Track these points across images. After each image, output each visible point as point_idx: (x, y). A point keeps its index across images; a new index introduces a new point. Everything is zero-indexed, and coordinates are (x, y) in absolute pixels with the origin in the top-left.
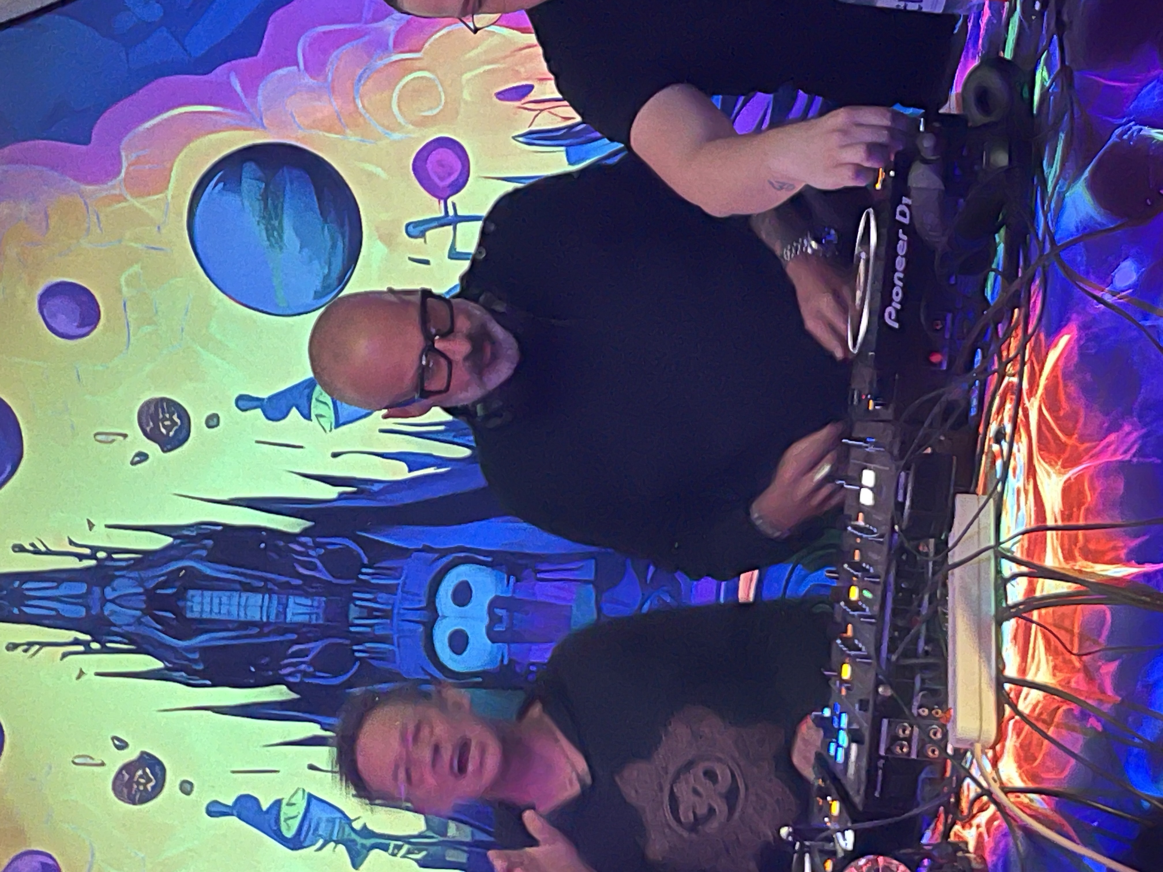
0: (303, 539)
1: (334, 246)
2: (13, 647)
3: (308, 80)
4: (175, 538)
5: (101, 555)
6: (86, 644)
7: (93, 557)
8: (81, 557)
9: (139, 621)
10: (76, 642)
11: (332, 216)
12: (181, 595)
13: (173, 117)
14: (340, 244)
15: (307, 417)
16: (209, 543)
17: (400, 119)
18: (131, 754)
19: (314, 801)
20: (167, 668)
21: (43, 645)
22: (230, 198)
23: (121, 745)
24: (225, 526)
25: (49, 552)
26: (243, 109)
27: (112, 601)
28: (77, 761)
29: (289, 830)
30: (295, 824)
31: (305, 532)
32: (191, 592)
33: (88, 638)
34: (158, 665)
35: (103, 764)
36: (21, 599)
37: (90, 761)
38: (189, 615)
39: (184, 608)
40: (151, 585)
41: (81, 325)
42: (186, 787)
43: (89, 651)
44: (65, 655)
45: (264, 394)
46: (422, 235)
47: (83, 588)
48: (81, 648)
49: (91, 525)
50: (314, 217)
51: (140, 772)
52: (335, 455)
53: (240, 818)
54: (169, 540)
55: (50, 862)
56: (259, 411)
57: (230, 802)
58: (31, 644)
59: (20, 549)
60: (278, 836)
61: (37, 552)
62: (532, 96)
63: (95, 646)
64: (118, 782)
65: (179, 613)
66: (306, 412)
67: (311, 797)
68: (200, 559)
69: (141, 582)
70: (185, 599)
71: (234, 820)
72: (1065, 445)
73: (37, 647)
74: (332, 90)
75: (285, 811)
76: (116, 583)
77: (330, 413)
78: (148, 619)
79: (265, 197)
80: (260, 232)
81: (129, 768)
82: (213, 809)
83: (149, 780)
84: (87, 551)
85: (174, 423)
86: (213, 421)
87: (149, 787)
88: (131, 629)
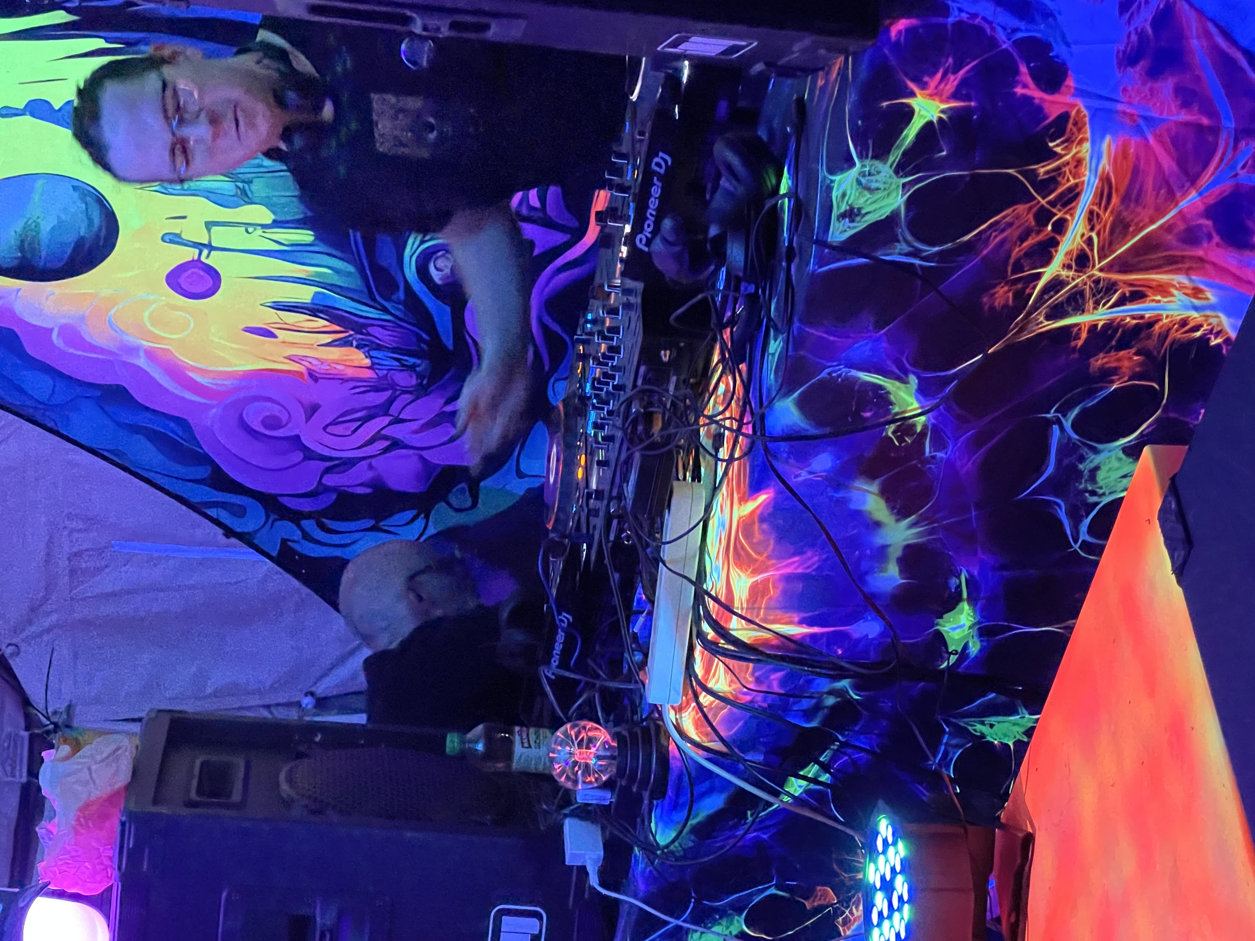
53: (33, 115)
57: (21, 106)
71: (28, 118)
72: (756, 560)
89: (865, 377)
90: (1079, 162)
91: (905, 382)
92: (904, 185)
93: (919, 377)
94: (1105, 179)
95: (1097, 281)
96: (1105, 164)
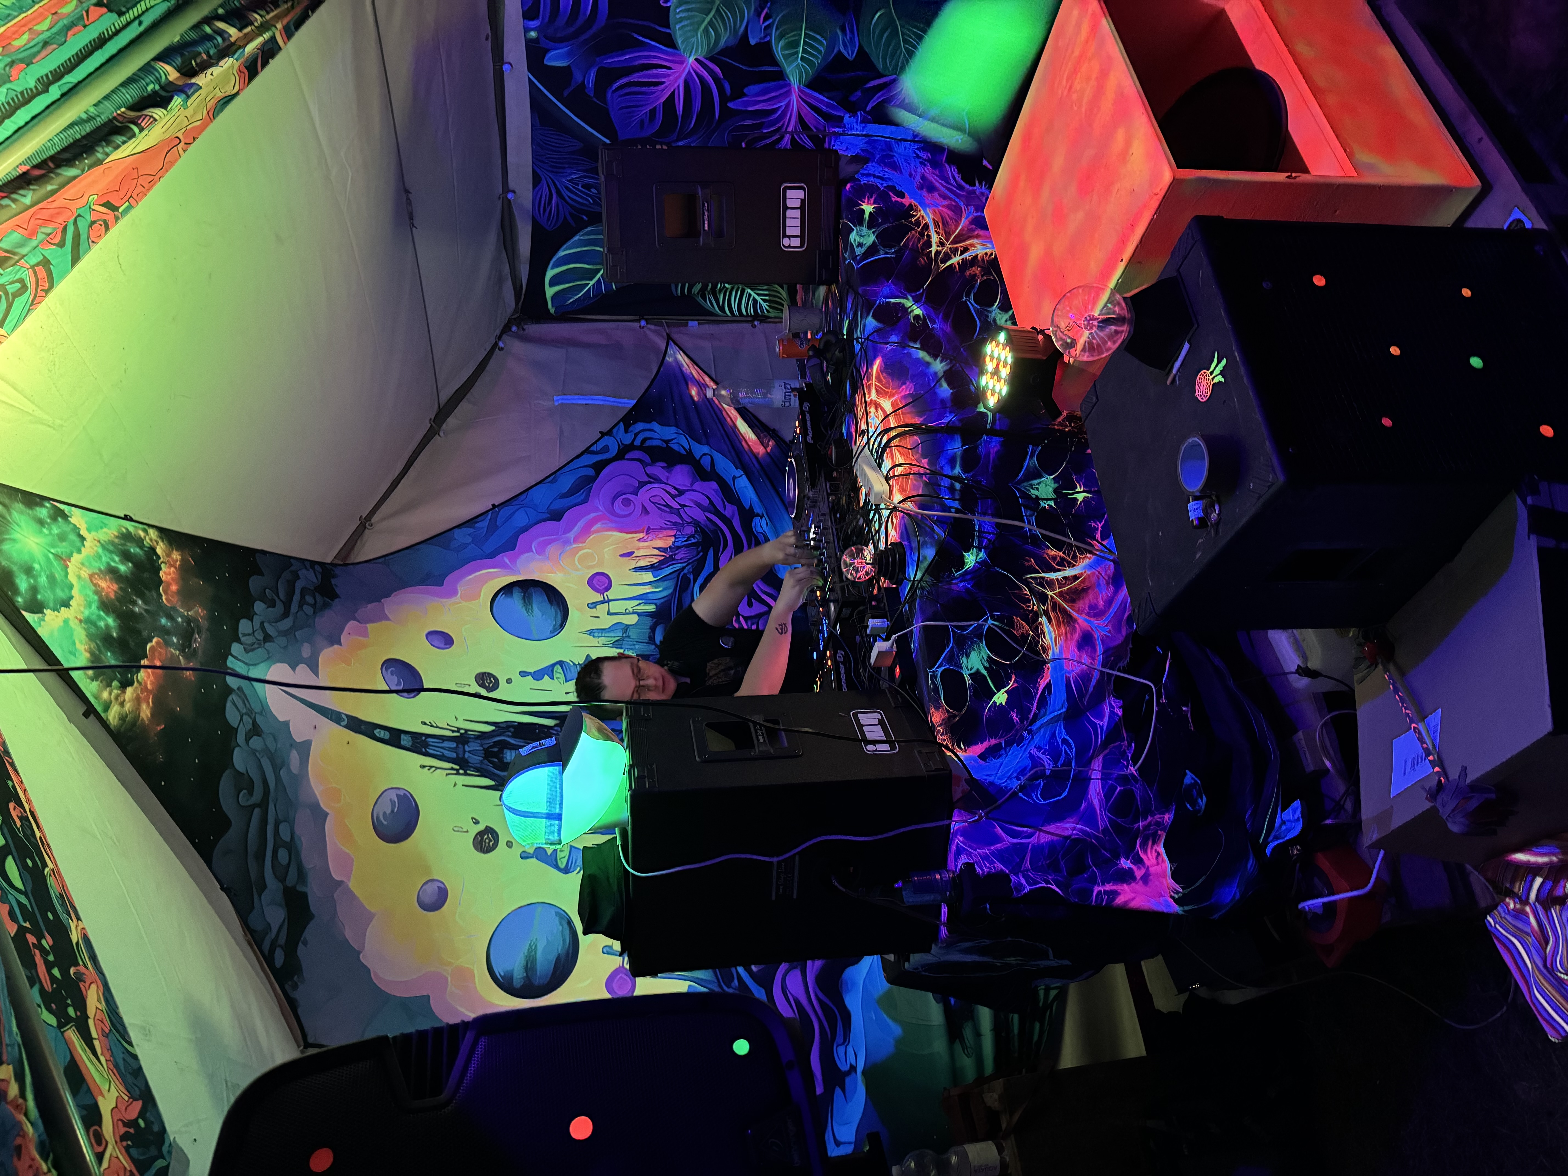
0: (556, 728)
1: (556, 614)
2: (423, 767)
3: (538, 557)
4: (496, 727)
5: (462, 731)
6: (457, 770)
7: (458, 731)
8: (453, 731)
9: (481, 761)
10: (452, 769)
11: (554, 602)
12: (501, 751)
13: (480, 574)
14: (559, 613)
15: (552, 678)
16: (512, 730)
17: (580, 567)
18: (481, 827)
19: (573, 849)
20: (496, 785)
21: (437, 768)
22: (509, 600)
23: (477, 822)
24: (519, 723)
25: (437, 727)
26: (511, 568)
27: (469, 752)
28: (455, 829)
29: (562, 864)
30: (565, 861)
31: (556, 725)
32: (505, 751)
33: (457, 767)
34: (493, 783)
35: (467, 832)
36: (427, 745)
37: (461, 829)
38: (505, 761)
39: (503, 757)
40: (486, 746)
41: (446, 644)
42: (509, 844)
43: (458, 774)
44: (447, 775)
45: (532, 671)
46: (595, 607)
47: (454, 745)
48: (454, 772)
49: (456, 719)
50: (547, 604)
51: (486, 837)
52: (567, 693)
53: (537, 859)
54: (494, 728)
55: (442, 886)
56: (530, 677)
57: (531, 851)
58: (431, 767)
59: (424, 723)
60: (557, 867)
61: (432, 726)
62: (634, 555)
63: (461, 771)
64: (475, 842)
65: (501, 760)
66: (551, 676)
67: (571, 847)
68: (508, 736)
69: (482, 746)
70: (503, 753)
71: (534, 860)
73: (434, 769)
74: (548, 559)
75: (560, 855)
76: (470, 744)
77: (562, 677)
78: (486, 762)
79: (524, 598)
80: (524, 610)
81: (481, 834)
82: (523, 855)
83: (490, 841)
84: (456, 729)
85: (492, 682)
86: (509, 681)
87: (491, 844)
88: (478, 765)
89: (893, 301)
90: (923, 217)
91: (907, 299)
92: (873, 232)
93: (911, 296)
94: (934, 220)
95: (950, 248)
96: (931, 216)
